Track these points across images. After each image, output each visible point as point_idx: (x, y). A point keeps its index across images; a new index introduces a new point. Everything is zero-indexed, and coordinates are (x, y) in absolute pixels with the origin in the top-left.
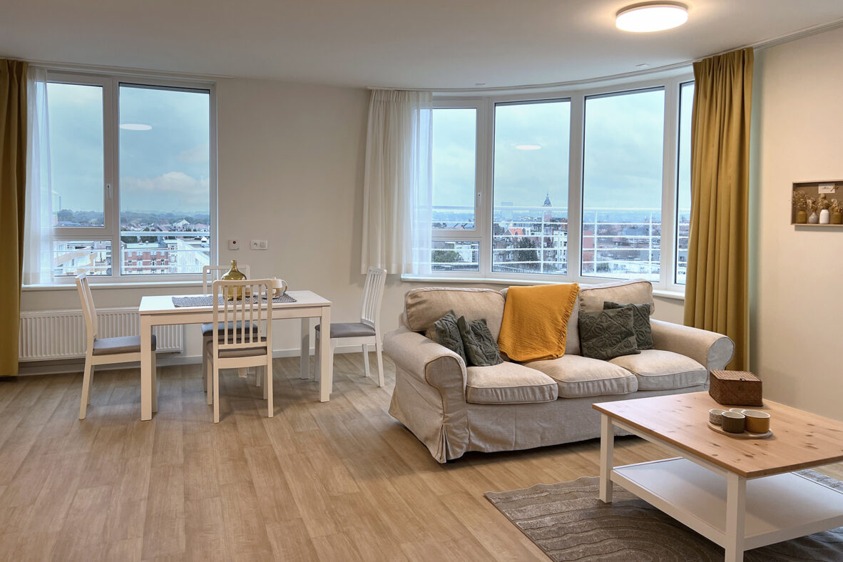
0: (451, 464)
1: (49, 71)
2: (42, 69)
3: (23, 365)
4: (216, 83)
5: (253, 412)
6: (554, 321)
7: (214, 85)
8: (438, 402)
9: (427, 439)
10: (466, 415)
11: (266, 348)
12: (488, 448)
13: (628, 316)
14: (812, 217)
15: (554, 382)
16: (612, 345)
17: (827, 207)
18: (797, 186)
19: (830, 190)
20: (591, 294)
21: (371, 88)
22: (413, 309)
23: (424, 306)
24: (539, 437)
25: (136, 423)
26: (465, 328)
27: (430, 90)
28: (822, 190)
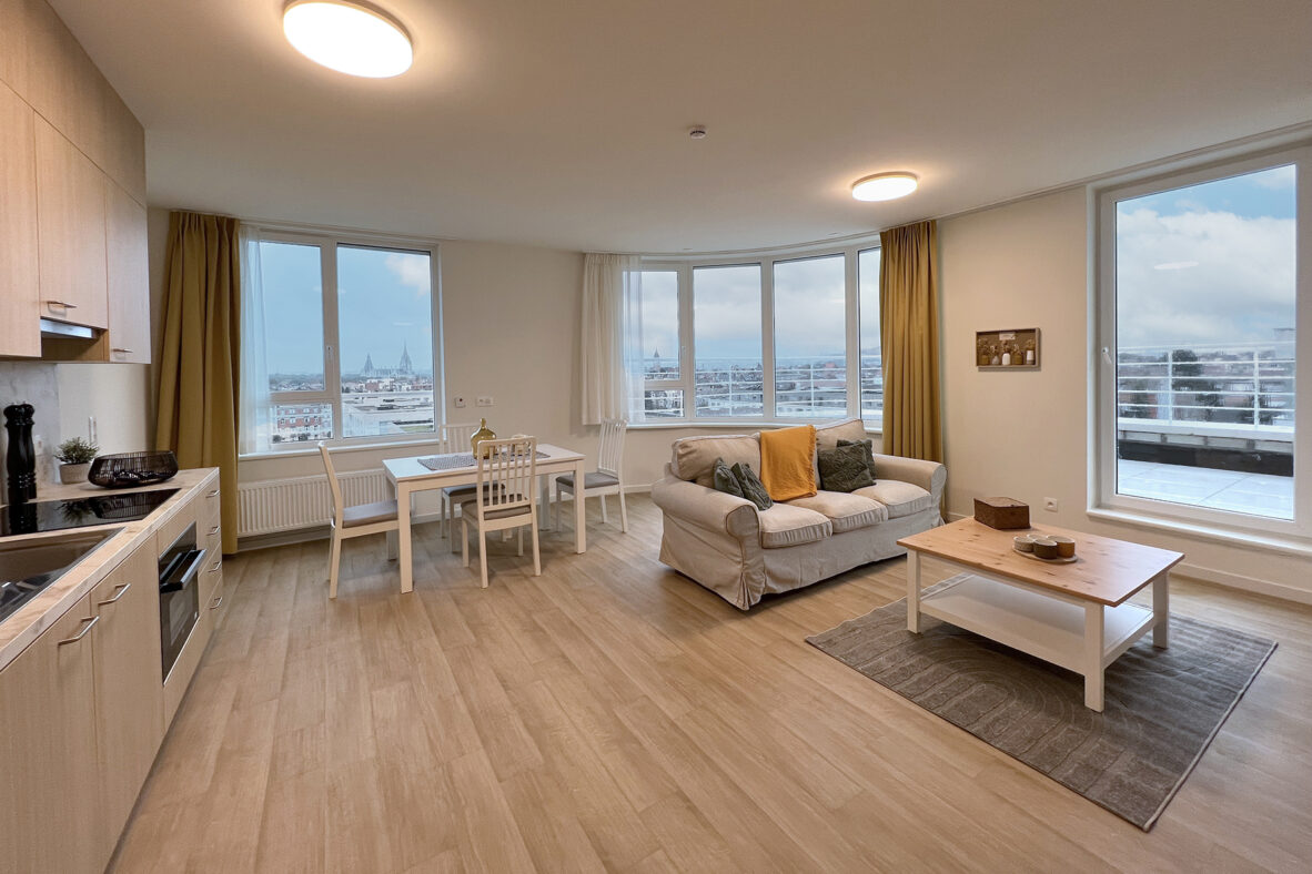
0: (754, 610)
1: (262, 230)
2: (253, 227)
3: (242, 541)
4: (437, 245)
5: (515, 571)
6: (803, 461)
7: (436, 247)
8: (737, 551)
9: (718, 586)
10: (763, 560)
11: (529, 506)
12: (780, 589)
13: (861, 452)
14: (995, 360)
15: (828, 520)
16: (851, 479)
17: (1009, 351)
18: (979, 334)
19: (1011, 337)
20: (824, 434)
21: (585, 251)
22: (684, 459)
23: (694, 455)
24: (817, 572)
25: (397, 596)
26: (741, 474)
27: (639, 254)
28: (1002, 337)
